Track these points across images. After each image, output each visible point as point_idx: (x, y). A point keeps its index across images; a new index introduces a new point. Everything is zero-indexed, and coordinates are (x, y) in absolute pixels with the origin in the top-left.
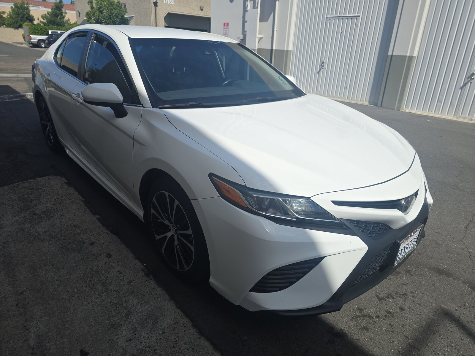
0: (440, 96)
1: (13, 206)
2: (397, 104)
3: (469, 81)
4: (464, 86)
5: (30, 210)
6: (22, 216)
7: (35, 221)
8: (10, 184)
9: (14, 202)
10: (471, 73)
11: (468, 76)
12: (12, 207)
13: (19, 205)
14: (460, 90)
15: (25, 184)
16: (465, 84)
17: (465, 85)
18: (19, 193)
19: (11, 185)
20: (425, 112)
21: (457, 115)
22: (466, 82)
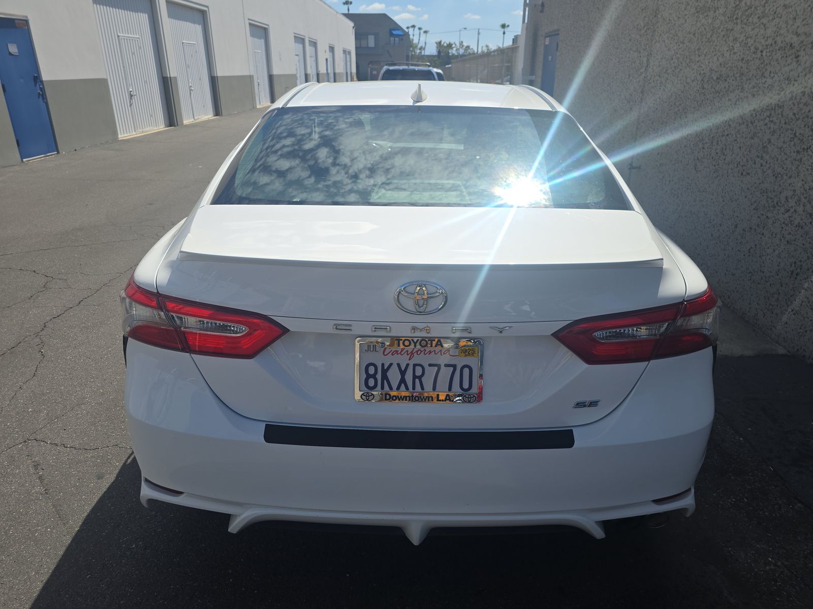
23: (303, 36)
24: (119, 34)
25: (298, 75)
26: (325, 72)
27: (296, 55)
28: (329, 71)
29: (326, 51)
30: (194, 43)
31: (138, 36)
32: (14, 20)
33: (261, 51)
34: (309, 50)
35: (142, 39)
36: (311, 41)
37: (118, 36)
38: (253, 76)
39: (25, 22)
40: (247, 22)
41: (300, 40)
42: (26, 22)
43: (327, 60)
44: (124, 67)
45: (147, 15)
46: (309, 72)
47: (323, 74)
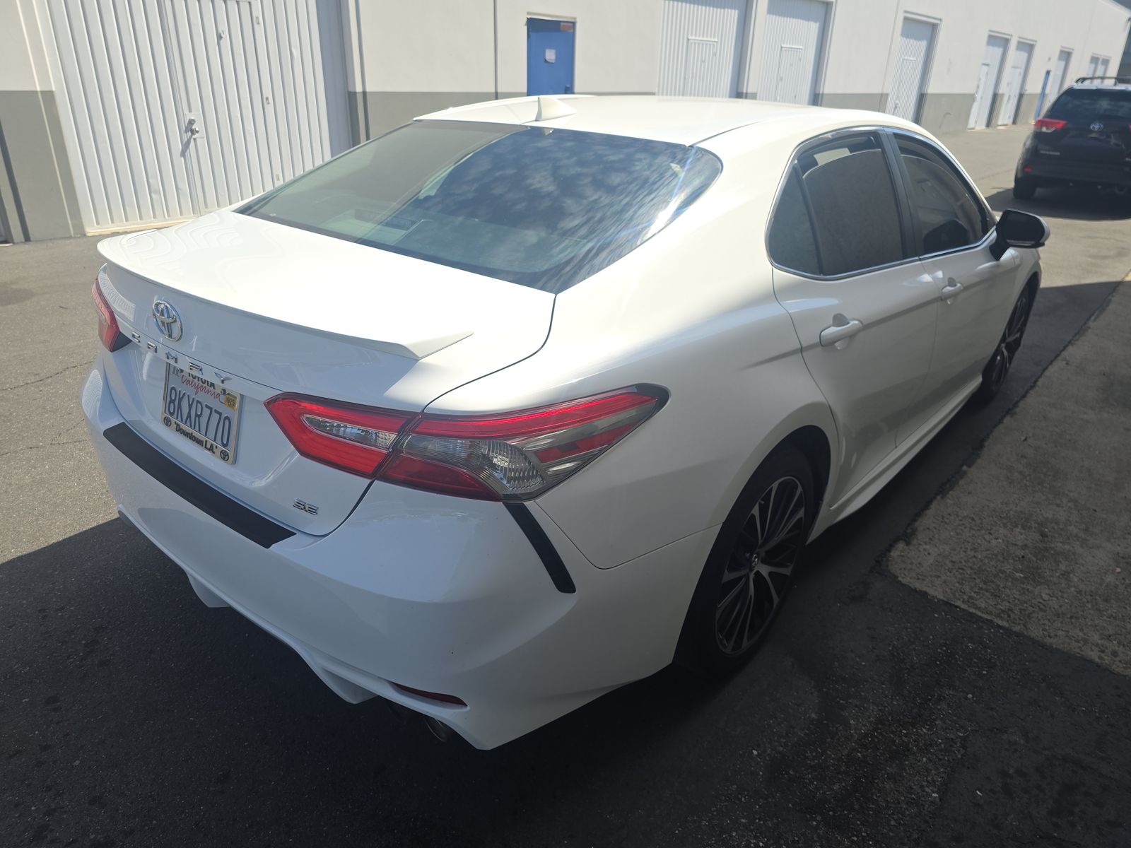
0: (151, 180)
1: (1063, 575)
2: (70, 222)
3: (191, 137)
4: (186, 151)
5: (1045, 545)
6: (1067, 547)
7: (1056, 527)
8: (1015, 632)
9: (1055, 580)
10: (187, 121)
11: (184, 128)
12: (1069, 573)
13: (1053, 568)
14: (183, 159)
15: (983, 605)
16: (185, 144)
17: (186, 146)
18: (1024, 593)
19: (1017, 628)
20: (134, 224)
21: (200, 212)
22: (186, 140)
23: (1008, 35)
24: (690, 37)
25: (978, 97)
26: (1039, 91)
27: (984, 64)
28: (1047, 91)
29: (1050, 59)
30: (801, 47)
31: (716, 40)
32: (559, 22)
33: (917, 60)
34: (1015, 57)
35: (721, 45)
36: (1023, 43)
37: (688, 40)
38: (887, 95)
39: (571, 24)
40: (901, 16)
41: (999, 41)
42: (573, 24)
43: (1048, 73)
44: (685, 78)
45: (737, 11)
46: (1003, 89)
47: (1034, 95)
